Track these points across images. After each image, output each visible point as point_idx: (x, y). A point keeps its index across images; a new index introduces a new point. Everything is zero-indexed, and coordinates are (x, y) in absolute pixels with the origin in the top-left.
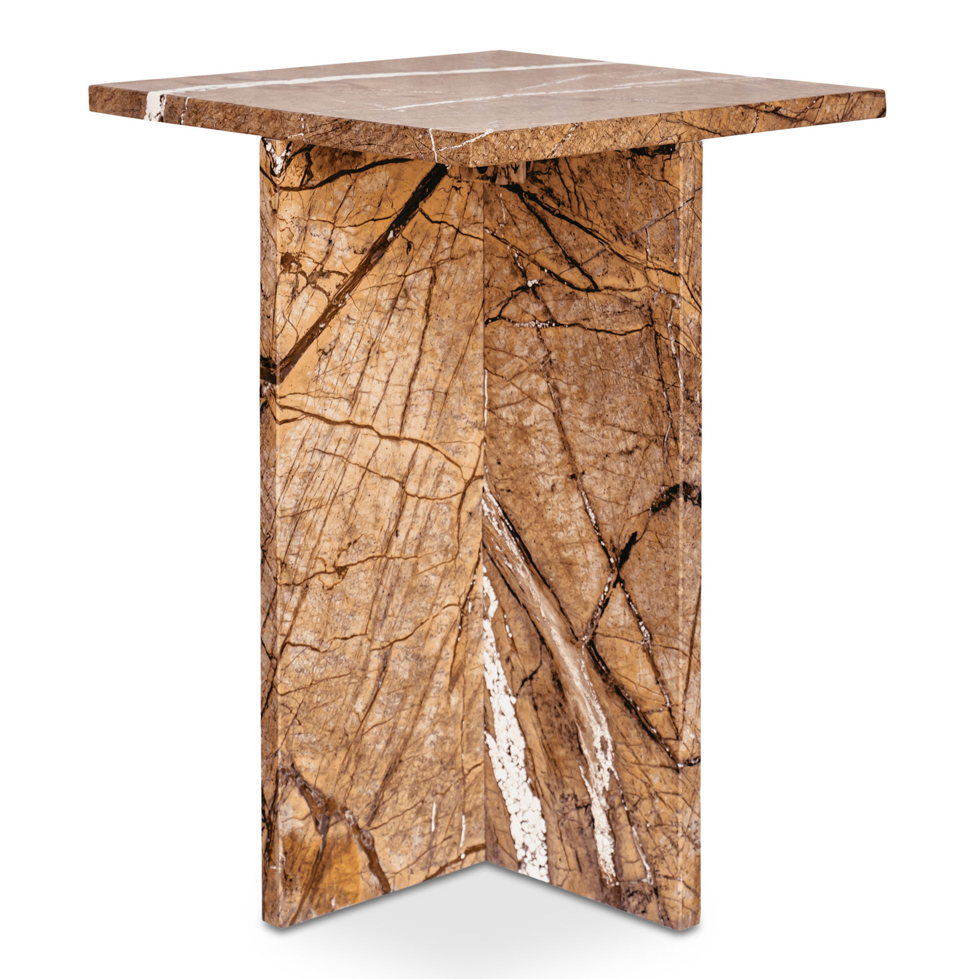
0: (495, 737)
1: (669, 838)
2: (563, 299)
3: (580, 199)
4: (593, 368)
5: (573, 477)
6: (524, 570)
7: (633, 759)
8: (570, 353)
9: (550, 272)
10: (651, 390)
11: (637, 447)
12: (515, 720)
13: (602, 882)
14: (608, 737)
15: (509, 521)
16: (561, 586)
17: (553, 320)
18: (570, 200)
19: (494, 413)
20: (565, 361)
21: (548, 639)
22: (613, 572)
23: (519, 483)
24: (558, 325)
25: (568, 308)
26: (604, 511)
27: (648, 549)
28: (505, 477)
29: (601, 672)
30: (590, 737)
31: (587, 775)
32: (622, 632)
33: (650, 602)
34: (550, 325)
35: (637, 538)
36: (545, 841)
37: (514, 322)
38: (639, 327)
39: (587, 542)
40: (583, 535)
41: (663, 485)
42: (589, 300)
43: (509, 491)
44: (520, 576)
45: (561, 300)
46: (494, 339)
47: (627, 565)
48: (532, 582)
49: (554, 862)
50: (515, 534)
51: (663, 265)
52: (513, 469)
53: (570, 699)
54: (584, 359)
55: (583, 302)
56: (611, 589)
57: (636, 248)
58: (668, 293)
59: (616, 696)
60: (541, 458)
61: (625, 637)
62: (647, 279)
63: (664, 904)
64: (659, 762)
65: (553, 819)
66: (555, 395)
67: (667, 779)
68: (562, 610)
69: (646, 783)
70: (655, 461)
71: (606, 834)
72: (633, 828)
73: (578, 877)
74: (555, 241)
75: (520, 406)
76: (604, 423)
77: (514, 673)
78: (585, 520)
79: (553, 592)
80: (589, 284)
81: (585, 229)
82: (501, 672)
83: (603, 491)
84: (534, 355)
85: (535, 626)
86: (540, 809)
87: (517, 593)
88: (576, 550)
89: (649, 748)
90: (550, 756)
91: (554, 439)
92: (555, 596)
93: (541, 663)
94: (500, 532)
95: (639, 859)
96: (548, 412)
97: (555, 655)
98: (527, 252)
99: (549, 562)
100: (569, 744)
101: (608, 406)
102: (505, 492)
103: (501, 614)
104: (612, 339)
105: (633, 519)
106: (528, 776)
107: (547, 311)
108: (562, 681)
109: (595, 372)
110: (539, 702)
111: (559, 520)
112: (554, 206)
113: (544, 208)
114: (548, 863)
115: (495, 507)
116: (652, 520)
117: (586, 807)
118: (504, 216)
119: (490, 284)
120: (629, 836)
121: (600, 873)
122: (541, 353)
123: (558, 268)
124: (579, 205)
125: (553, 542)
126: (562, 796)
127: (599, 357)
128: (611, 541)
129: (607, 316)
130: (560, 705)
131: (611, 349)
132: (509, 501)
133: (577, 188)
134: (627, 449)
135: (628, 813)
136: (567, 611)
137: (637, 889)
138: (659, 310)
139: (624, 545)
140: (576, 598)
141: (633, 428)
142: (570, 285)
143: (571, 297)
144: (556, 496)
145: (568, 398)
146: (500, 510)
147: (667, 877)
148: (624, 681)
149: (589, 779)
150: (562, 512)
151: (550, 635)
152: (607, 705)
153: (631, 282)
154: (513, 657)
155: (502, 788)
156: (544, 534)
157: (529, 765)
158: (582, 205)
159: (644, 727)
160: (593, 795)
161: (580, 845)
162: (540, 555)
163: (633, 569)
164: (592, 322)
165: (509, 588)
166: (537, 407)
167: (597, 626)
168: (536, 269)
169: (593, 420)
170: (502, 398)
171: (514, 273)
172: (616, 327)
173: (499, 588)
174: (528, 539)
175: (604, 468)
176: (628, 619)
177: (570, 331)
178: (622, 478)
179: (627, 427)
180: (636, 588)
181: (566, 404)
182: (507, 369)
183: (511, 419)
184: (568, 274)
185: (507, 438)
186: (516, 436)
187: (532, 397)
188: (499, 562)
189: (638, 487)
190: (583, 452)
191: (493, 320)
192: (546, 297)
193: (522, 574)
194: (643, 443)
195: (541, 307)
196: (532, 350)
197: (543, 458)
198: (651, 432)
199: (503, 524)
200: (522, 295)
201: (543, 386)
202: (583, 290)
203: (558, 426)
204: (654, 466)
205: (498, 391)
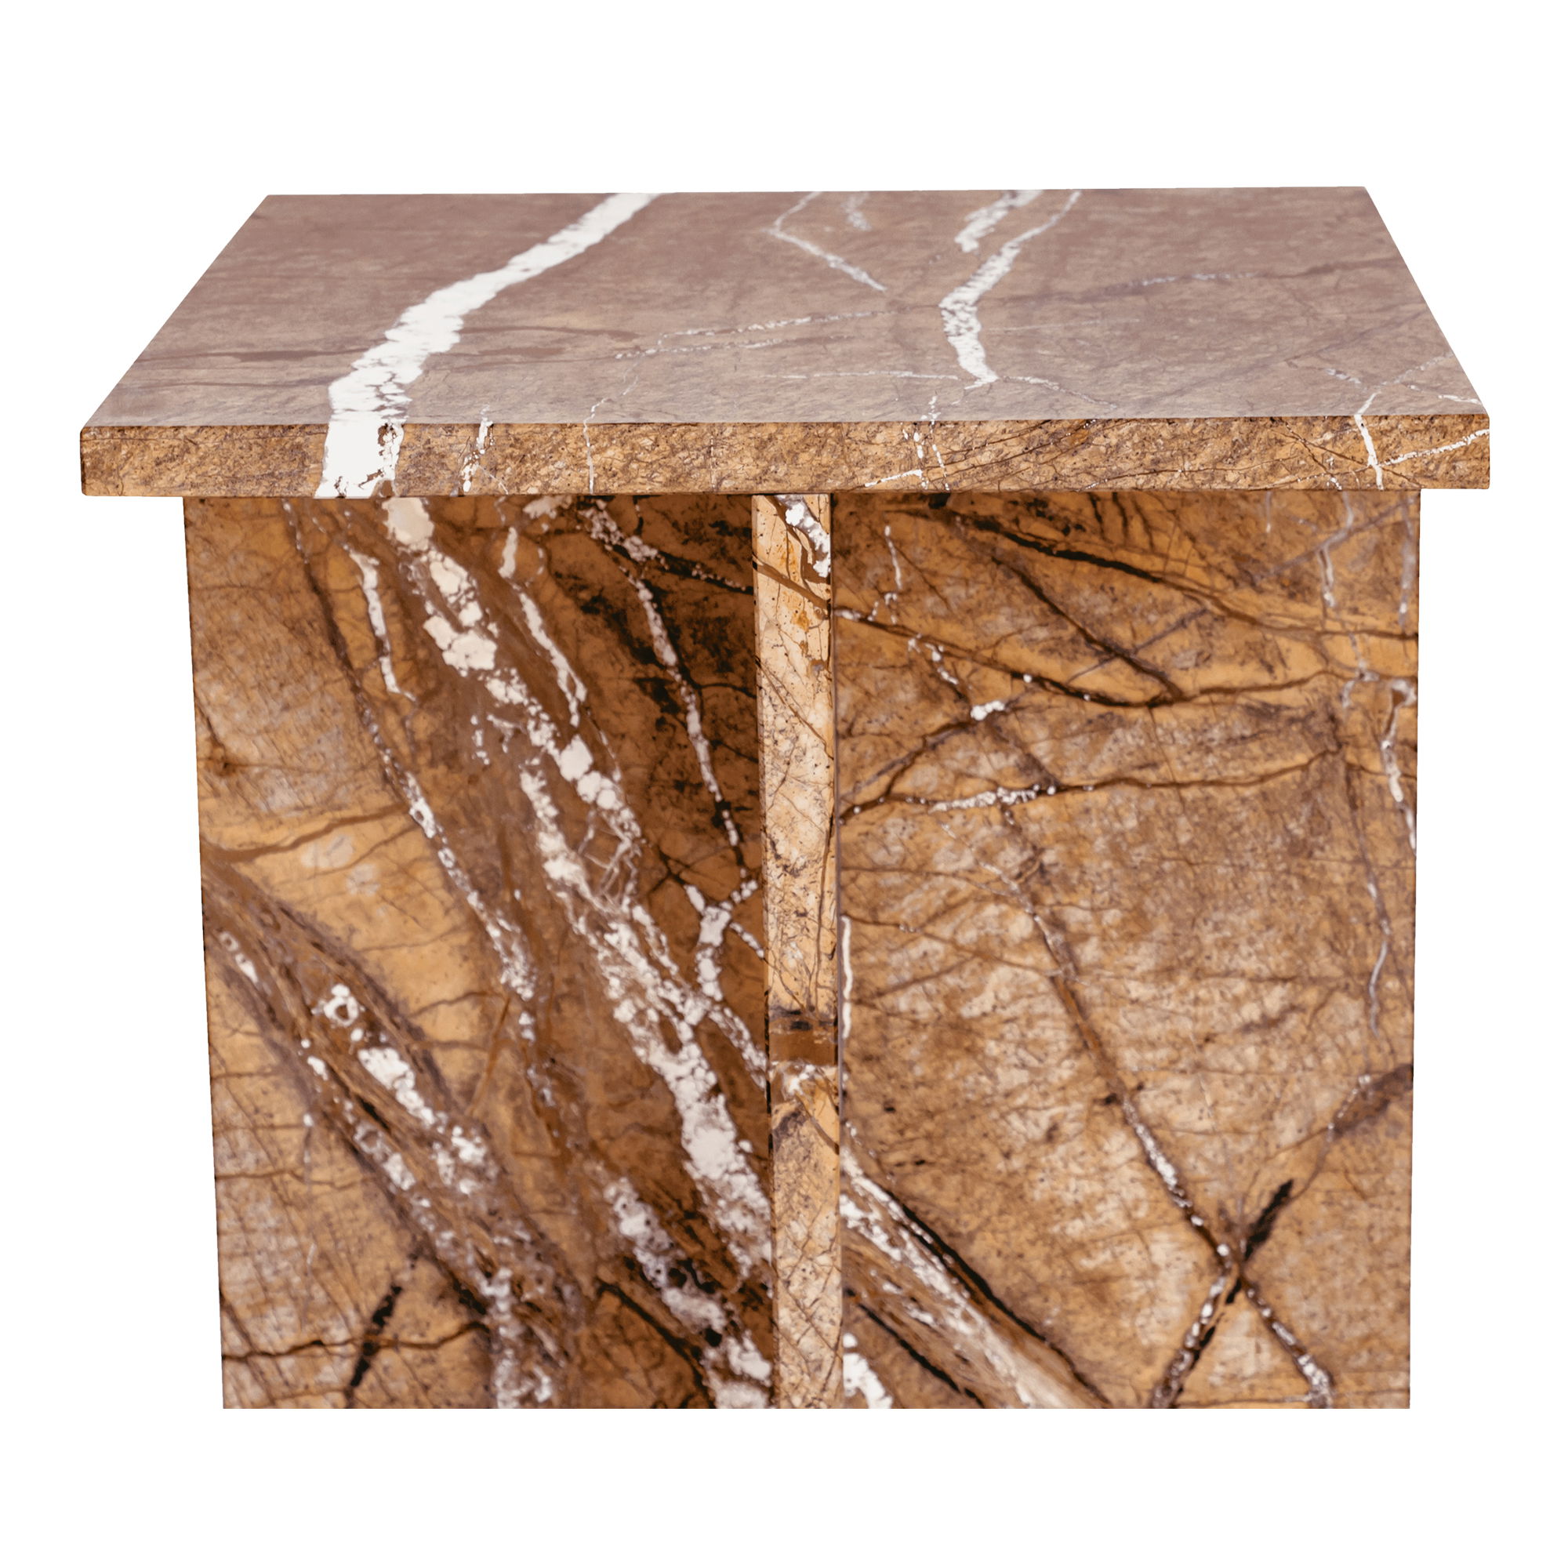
2: (1080, 732)
4: (1167, 866)
5: (1111, 1100)
6: (967, 1318)
8: (1100, 844)
9: (1040, 680)
10: (1332, 885)
11: (1293, 1008)
15: (922, 1225)
16: (1079, 1329)
17: (1048, 780)
18: (1099, 518)
19: (873, 1007)
20: (1086, 862)
22: (1225, 1272)
23: (951, 1141)
24: (1061, 789)
25: (1094, 749)
26: (1199, 1156)
27: (1324, 1210)
28: (909, 1134)
32: (1252, 1388)
33: (1328, 1314)
34: (1041, 793)
35: (1294, 1192)
37: (930, 803)
38: (1301, 759)
39: (1150, 1227)
40: (1141, 1214)
41: (1367, 1072)
42: (1155, 725)
43: (920, 1162)
44: (955, 1332)
45: (1074, 735)
46: (870, 847)
47: (1266, 1251)
48: (992, 1338)
50: (940, 1248)
51: (1370, 622)
52: (930, 1115)
54: (1143, 850)
55: (1138, 730)
56: (1221, 1307)
57: (1292, 596)
58: (1385, 677)
60: (1011, 1077)
61: (1259, 1394)
62: (1325, 657)
66: (1055, 939)
68: (1079, 1378)
70: (1343, 1029)
74: (1055, 610)
75: (951, 980)
76: (1199, 975)
78: (1146, 1183)
79: (1053, 1347)
80: (1153, 688)
81: (1143, 574)
83: (1196, 1114)
84: (992, 863)
87: (948, 1369)
88: (1118, 1250)
91: (1056, 1032)
92: (1060, 1353)
94: (895, 1254)
96: (1033, 976)
98: (971, 645)
99: (1040, 1289)
101: (1208, 938)
102: (909, 1168)
104: (1221, 797)
105: (1282, 1157)
107: (1031, 764)
109: (1175, 872)
111: (1069, 1198)
112: (1051, 534)
113: (1023, 543)
115: (878, 1204)
116: (1336, 1148)
118: (898, 574)
119: (857, 728)
122: (1012, 857)
123: (1064, 668)
124: (1126, 523)
125: (1052, 1244)
127: (1184, 839)
128: (1222, 1211)
129: (1209, 751)
131: (1222, 816)
132: (920, 1185)
134: (1263, 1016)
136: (1095, 1377)
138: (1357, 716)
139: (1258, 1213)
140: (1119, 1346)
141: (1284, 970)
142: (1101, 699)
143: (1102, 728)
144: (1061, 1149)
145: (1094, 941)
146: (894, 1208)
150: (1078, 1177)
153: (1279, 671)
156: (1028, 1233)
158: (1136, 526)
162: (1015, 1279)
163: (1283, 1255)
164: (1163, 769)
165: (924, 1363)
166: (1002, 973)
167: (1181, 1390)
168: (996, 679)
169: (1166, 972)
170: (897, 970)
171: (930, 696)
172: (1234, 771)
173: (896, 1370)
174: (981, 1252)
175: (1198, 1066)
176: (1269, 1358)
177: (1101, 797)
178: (1250, 1078)
179: (1266, 973)
180: (1291, 1293)
181: (1089, 952)
182: (913, 904)
183: (924, 1010)
184: (1093, 677)
185: (913, 1052)
186: (939, 1043)
187: (986, 955)
188: (892, 1316)
189: (1297, 1088)
190: (1139, 1044)
191: (865, 807)
192: (1027, 735)
193: (963, 1327)
194: (1311, 996)
195: (1013, 759)
196: (986, 854)
197: (1022, 1076)
198: (1334, 971)
199: (905, 1235)
200: (956, 740)
201: (1020, 925)
202: (1137, 705)
203: (1064, 1002)
204: (1340, 1040)
205: (884, 957)
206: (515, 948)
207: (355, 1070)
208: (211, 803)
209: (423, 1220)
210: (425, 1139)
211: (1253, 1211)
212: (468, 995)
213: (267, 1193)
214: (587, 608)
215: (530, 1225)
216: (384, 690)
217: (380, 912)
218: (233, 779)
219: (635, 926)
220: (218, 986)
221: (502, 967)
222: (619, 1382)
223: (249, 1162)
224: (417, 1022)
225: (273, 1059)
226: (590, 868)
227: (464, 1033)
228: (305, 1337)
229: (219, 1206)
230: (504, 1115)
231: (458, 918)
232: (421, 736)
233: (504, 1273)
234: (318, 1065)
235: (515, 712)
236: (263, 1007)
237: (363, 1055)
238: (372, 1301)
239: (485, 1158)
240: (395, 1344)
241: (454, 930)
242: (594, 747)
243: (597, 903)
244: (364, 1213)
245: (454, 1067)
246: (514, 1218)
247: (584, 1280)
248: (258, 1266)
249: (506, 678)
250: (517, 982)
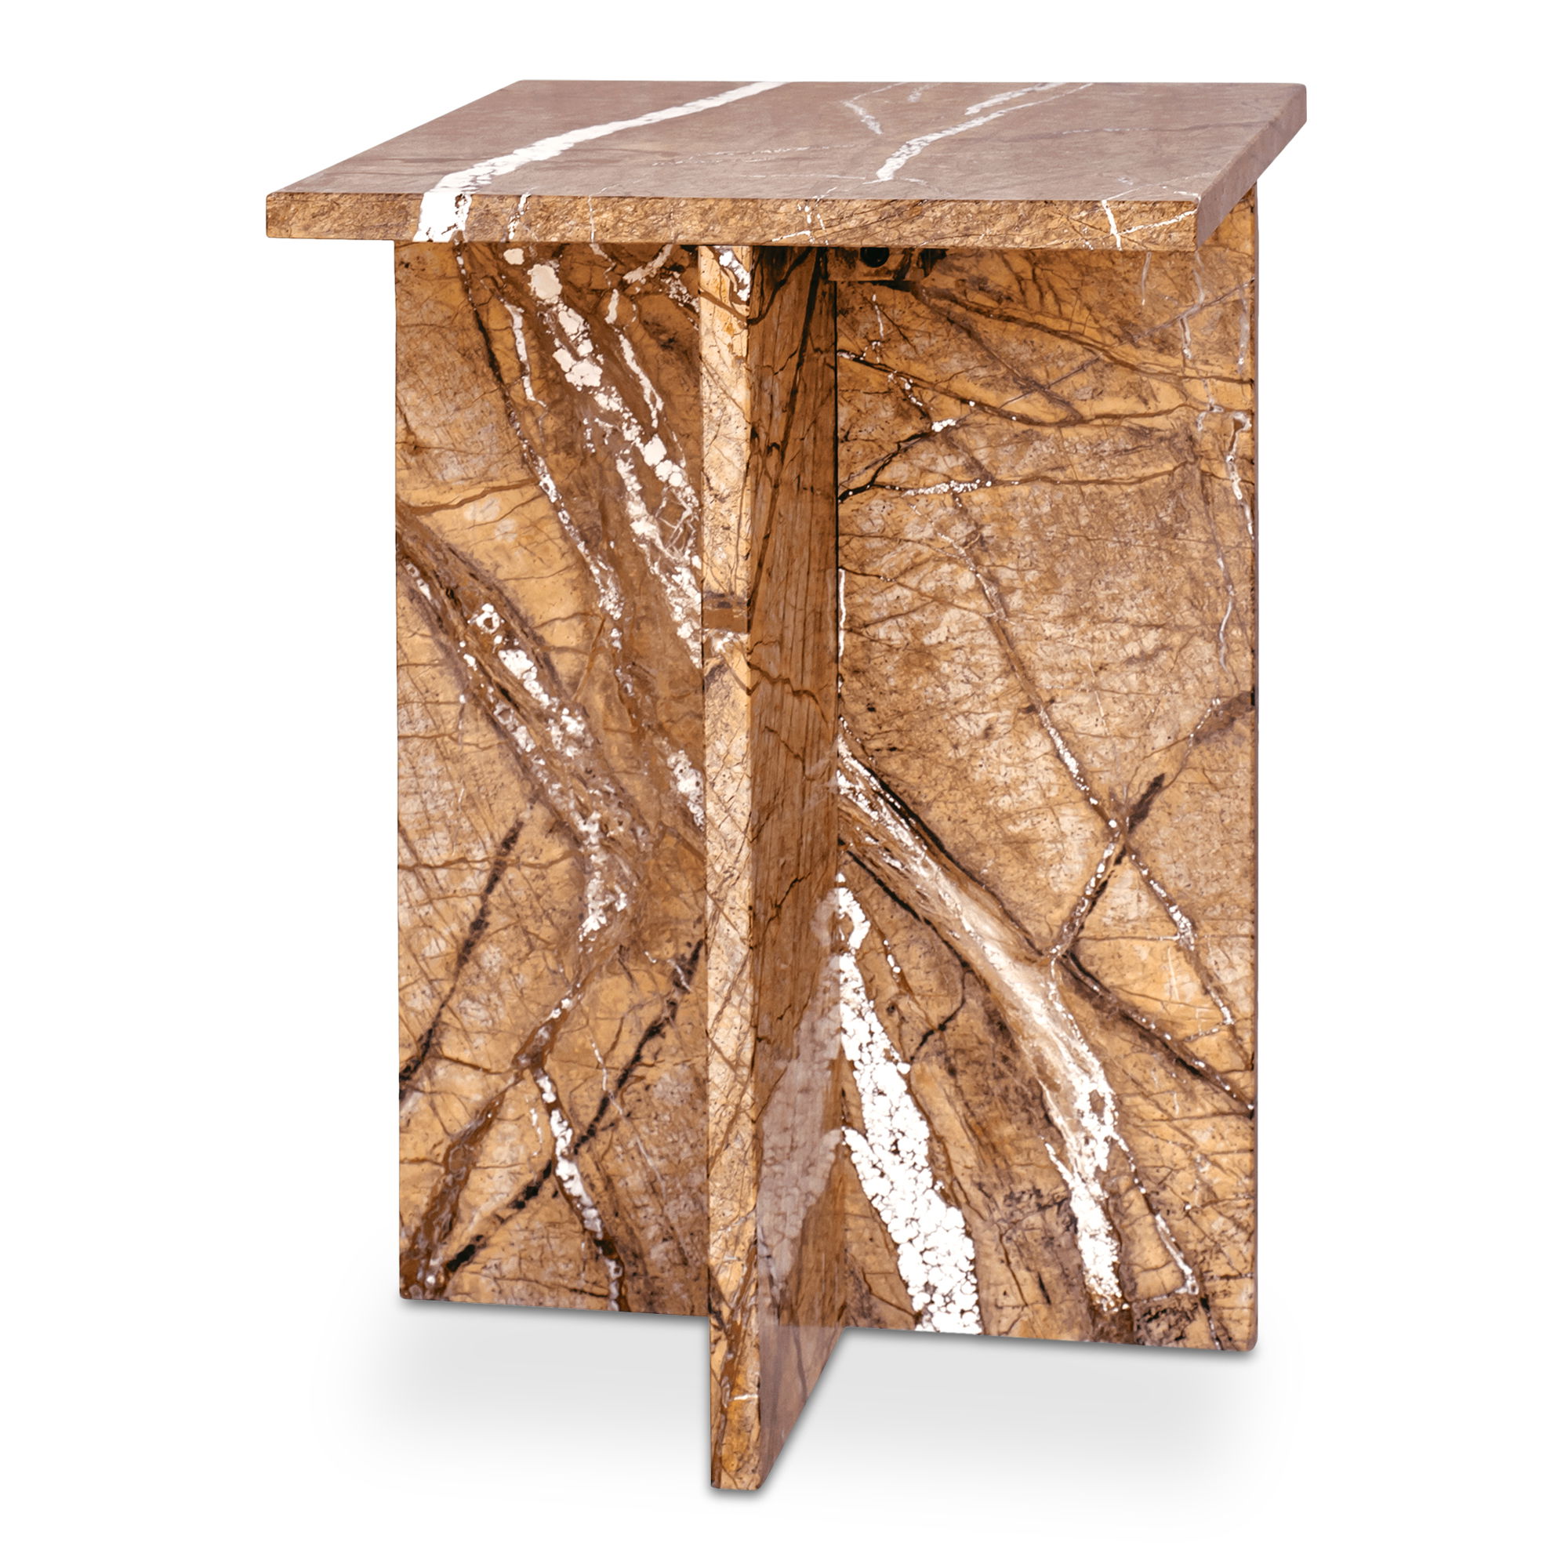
0: (864, 1133)
1: (1232, 1218)
2: (1009, 443)
3: (1045, 288)
4: (1071, 540)
5: (1031, 709)
6: (925, 865)
7: (1158, 1114)
8: (1024, 523)
9: (980, 405)
10: (1191, 558)
11: (1163, 647)
12: (908, 1098)
13: (1094, 1311)
14: (1105, 1090)
15: (893, 795)
16: (1007, 877)
17: (986, 476)
18: (1023, 292)
19: (860, 634)
20: (1014, 536)
21: (977, 963)
22: (1115, 841)
23: (915, 734)
24: (995, 483)
25: (1019, 455)
26: (1095, 753)
27: (1187, 797)
28: (885, 728)
29: (1089, 995)
30: (1066, 1096)
31: (1062, 1156)
32: (1134, 928)
33: (1191, 876)
34: (982, 485)
35: (1165, 783)
36: (974, 1272)
37: (902, 490)
38: (1168, 467)
39: (1059, 804)
40: (1053, 794)
41: (1219, 697)
42: (1063, 439)
43: (894, 749)
44: (917, 875)
45: (1005, 444)
46: (860, 520)
47: (1145, 826)
48: (943, 881)
49: (992, 1299)
50: (906, 812)
51: (1217, 370)
52: (901, 715)
53: (1024, 1047)
54: (1054, 528)
55: (1050, 443)
56: (1112, 867)
57: (1161, 351)
58: (1228, 410)
59: (1120, 1026)
60: (959, 690)
61: (1138, 934)
62: (1185, 394)
63: (1220, 1319)
64: (1209, 1109)
65: (989, 1236)
66: (991, 590)
67: (1226, 1133)
68: (1008, 914)
69: (1183, 1146)
70: (1200, 664)
71: (1102, 1236)
72: (1158, 1218)
73: (1044, 1311)
74: (991, 356)
75: (916, 618)
76: (1095, 620)
77: (904, 1027)
78: (1057, 771)
79: (988, 890)
80: (1062, 413)
81: (1054, 333)
82: (877, 1028)
83: (1093, 722)
84: (946, 534)
85: (950, 947)
86: (962, 1224)
87: (912, 903)
88: (1036, 820)
89: (1190, 1094)
90: (984, 1140)
91: (991, 658)
92: (993, 895)
93: (963, 1001)
94: (874, 815)
95: (1170, 1261)
96: (975, 617)
97: (995, 985)
98: (932, 379)
99: (979, 846)
100: (1024, 1115)
101: (1102, 595)
102: (885, 753)
103: (878, 940)
104: (1110, 492)
105: (1156, 756)
106: (935, 1179)
107: (973, 465)
108: (1009, 1022)
109: (1077, 545)
110: (959, 1062)
111: (1000, 780)
112: (990, 303)
113: (968, 309)
114: (978, 1303)
115: (862, 778)
116: (1196, 752)
117: (1060, 1204)
118: (882, 328)
119: (852, 435)
120: (1150, 1231)
121: (1089, 1296)
122: (961, 530)
123: (998, 397)
124: (1042, 297)
125: (988, 815)
126: (1010, 1196)
127: (1084, 522)
128: (1112, 795)
129: (1101, 459)
130: (1005, 1059)
131: (1111, 507)
132: (893, 765)
133: (1038, 271)
134: (1142, 652)
135: (1146, 1197)
136: (1019, 914)
137: (1165, 1306)
138: (1208, 437)
139: (1138, 797)
140: (1036, 892)
141: (1156, 619)
142: (1024, 419)
143: (1025, 440)
144: (995, 744)
145: (1019, 592)
146: (874, 781)
147: (1227, 1277)
148: (1138, 1001)
149: (1065, 1161)
150: (1007, 765)
151: (983, 956)
152: (1103, 1042)
153: (1152, 403)
154: (904, 1004)
155: (880, 1207)
156: (970, 804)
157: (939, 1160)
158: (1049, 298)
159: (1181, 1062)
160: (1074, 1183)
161: (1046, 1263)
162: (961, 838)
163: (1157, 831)
164: (1069, 471)
165: (894, 897)
166: (953, 614)
167: (1082, 927)
168: (950, 404)
169: (1071, 618)
170: (878, 609)
171: (903, 414)
172: (1120, 474)
173: (874, 901)
174: (936, 816)
175: (1095, 687)
176: (1147, 907)
177: (1024, 490)
178: (1132, 698)
179: (1143, 620)
180: (1163, 858)
181: (1015, 601)
182: (888, 562)
183: (897, 638)
184: (1018, 404)
185: (889, 668)
186: (907, 663)
187: (941, 600)
188: (872, 862)
189: (1167, 707)
190: (1052, 669)
191: (857, 491)
192: (971, 444)
193: (922, 872)
194: (1177, 639)
195: (961, 461)
196: (942, 528)
197: (966, 689)
198: (1193, 621)
199: (882, 802)
200: (921, 446)
201: (966, 580)
202: (1050, 425)
203: (997, 636)
204: (1198, 672)
205: (869, 599)
206: (609, 582)
207: (496, 664)
208: (405, 473)
209: (540, 775)
210: (543, 716)
211: (1135, 796)
212: (574, 615)
213: (433, 750)
214: (666, 346)
215: (615, 782)
216: (525, 399)
217: (517, 554)
218: (420, 458)
219: (693, 570)
220: (405, 602)
221: (600, 596)
222: (675, 900)
223: (420, 727)
224: (539, 632)
225: (440, 655)
226: (662, 527)
227: (573, 642)
228: (454, 856)
229: (399, 758)
230: (598, 702)
231: (570, 560)
232: (549, 431)
233: (595, 816)
234: (471, 660)
235: (613, 417)
236: (434, 617)
237: (502, 654)
238: (502, 832)
239: (584, 732)
240: (518, 864)
241: (568, 568)
242: (667, 442)
243: (667, 553)
244: (499, 768)
245: (565, 665)
246: (603, 776)
247: (651, 823)
248: (423, 802)
249: (608, 394)
250: (610, 606)
